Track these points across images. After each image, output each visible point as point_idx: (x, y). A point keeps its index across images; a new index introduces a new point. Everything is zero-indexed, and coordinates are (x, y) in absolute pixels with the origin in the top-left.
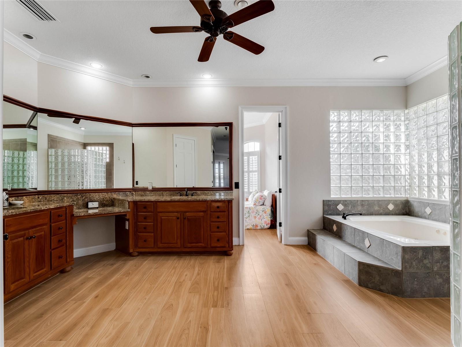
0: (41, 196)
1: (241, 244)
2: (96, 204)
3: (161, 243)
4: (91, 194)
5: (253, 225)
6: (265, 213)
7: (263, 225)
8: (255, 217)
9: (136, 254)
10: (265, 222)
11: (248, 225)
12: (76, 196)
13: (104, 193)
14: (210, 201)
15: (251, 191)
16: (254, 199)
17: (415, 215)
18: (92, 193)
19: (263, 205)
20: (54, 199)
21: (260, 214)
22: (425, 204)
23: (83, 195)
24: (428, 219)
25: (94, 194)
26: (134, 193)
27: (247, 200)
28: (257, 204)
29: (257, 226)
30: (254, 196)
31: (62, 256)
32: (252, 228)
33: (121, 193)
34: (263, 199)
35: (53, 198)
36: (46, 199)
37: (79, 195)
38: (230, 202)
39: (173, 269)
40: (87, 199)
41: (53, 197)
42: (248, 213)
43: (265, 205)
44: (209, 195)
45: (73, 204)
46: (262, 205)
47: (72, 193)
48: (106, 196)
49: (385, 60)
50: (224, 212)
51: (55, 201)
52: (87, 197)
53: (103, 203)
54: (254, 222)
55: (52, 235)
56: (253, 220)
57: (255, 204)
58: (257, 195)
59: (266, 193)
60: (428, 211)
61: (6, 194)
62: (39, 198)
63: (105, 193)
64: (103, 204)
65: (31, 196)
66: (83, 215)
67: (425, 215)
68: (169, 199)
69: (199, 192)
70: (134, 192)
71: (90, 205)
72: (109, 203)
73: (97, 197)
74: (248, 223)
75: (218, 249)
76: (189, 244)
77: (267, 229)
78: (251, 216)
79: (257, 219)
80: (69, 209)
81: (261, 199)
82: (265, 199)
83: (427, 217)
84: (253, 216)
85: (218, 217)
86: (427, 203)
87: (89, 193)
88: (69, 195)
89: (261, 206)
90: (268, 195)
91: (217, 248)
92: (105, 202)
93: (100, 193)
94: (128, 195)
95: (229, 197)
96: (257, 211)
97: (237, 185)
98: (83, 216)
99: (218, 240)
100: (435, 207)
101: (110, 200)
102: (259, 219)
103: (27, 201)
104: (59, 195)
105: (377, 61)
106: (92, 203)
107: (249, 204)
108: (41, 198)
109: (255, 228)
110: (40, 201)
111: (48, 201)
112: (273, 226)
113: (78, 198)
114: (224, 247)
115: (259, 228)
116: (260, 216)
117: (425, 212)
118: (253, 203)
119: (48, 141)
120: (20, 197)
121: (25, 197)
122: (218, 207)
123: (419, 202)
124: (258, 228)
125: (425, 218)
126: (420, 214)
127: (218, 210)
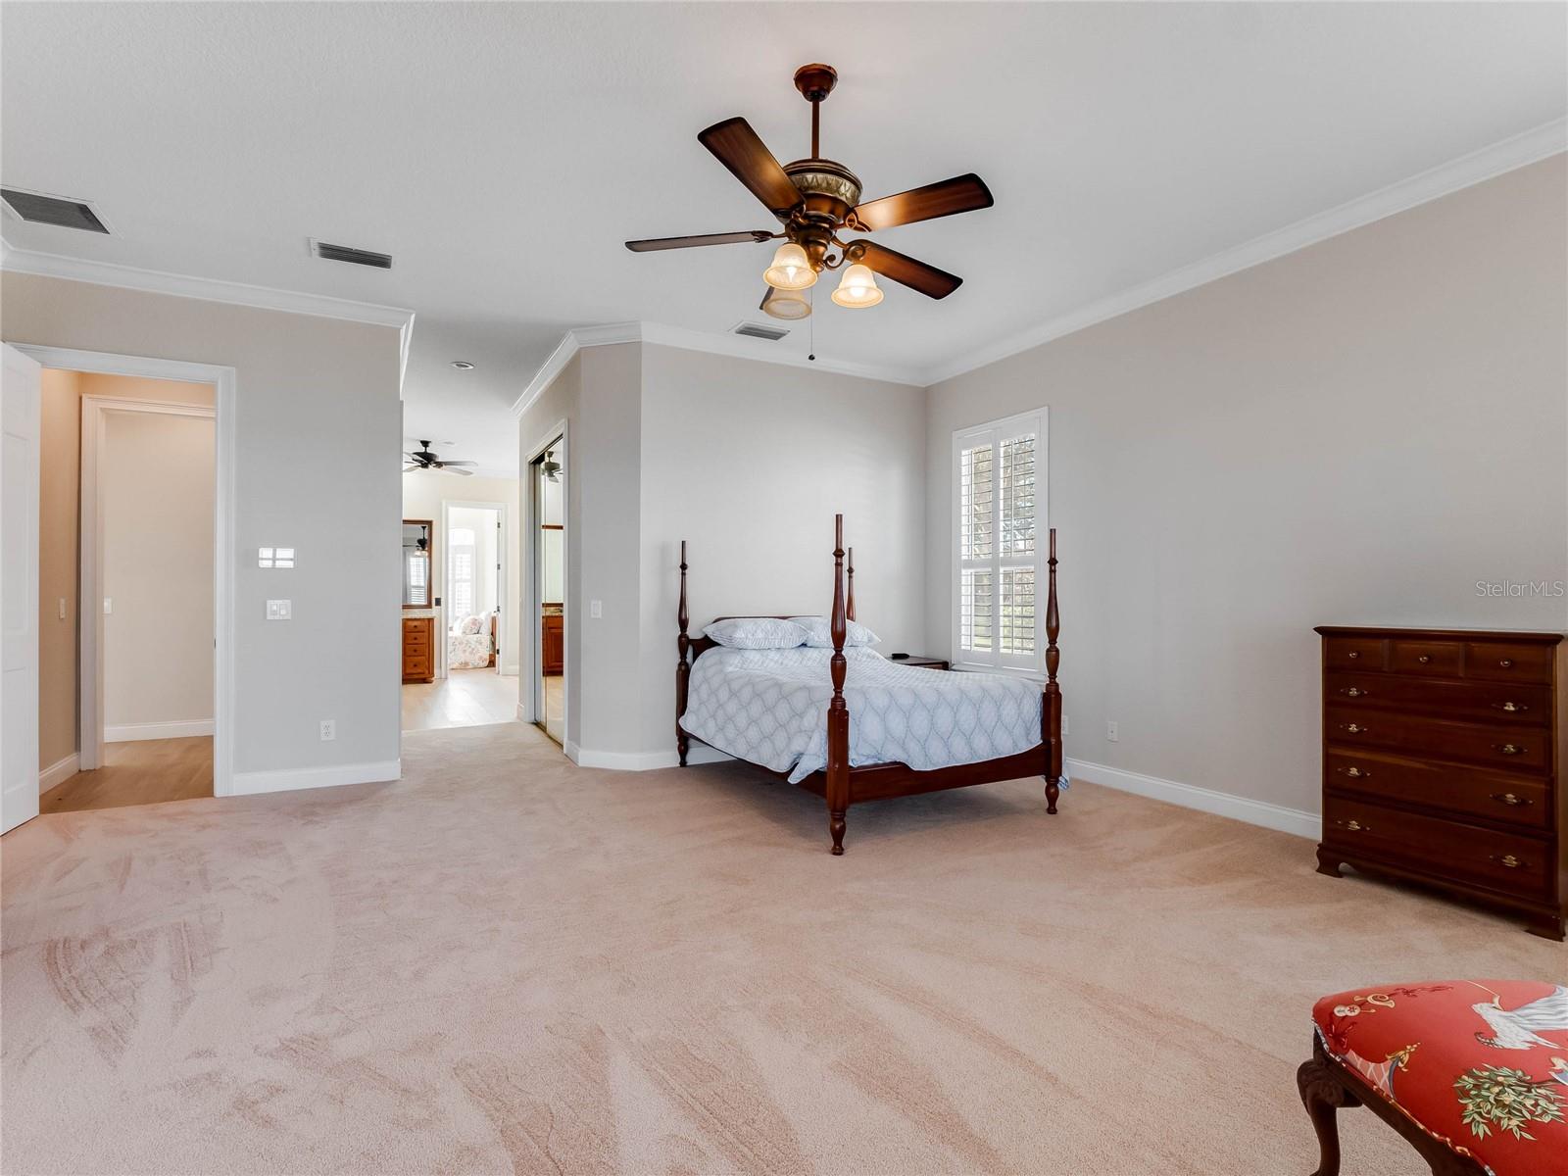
5: (461, 662)
6: (481, 644)
7: (477, 661)
8: (465, 651)
10: (481, 657)
15: (457, 615)
16: (462, 625)
19: (477, 632)
21: (474, 646)
27: (451, 629)
28: (467, 631)
29: (467, 663)
30: (463, 620)
32: (460, 667)
34: (477, 625)
38: (430, 620)
42: (454, 646)
43: (480, 633)
46: (475, 633)
50: (423, 632)
54: (463, 658)
56: (462, 655)
57: (464, 632)
58: (468, 620)
59: (483, 616)
75: (416, 677)
77: (483, 667)
78: (459, 650)
79: (467, 654)
81: (474, 624)
82: (481, 624)
84: (462, 650)
85: (415, 639)
90: (486, 619)
95: (430, 616)
96: (467, 643)
97: (438, 602)
99: (416, 665)
102: (471, 653)
107: (456, 632)
109: (464, 665)
112: (492, 663)
114: (423, 673)
115: (471, 666)
116: (473, 649)
118: (461, 631)
122: (415, 626)
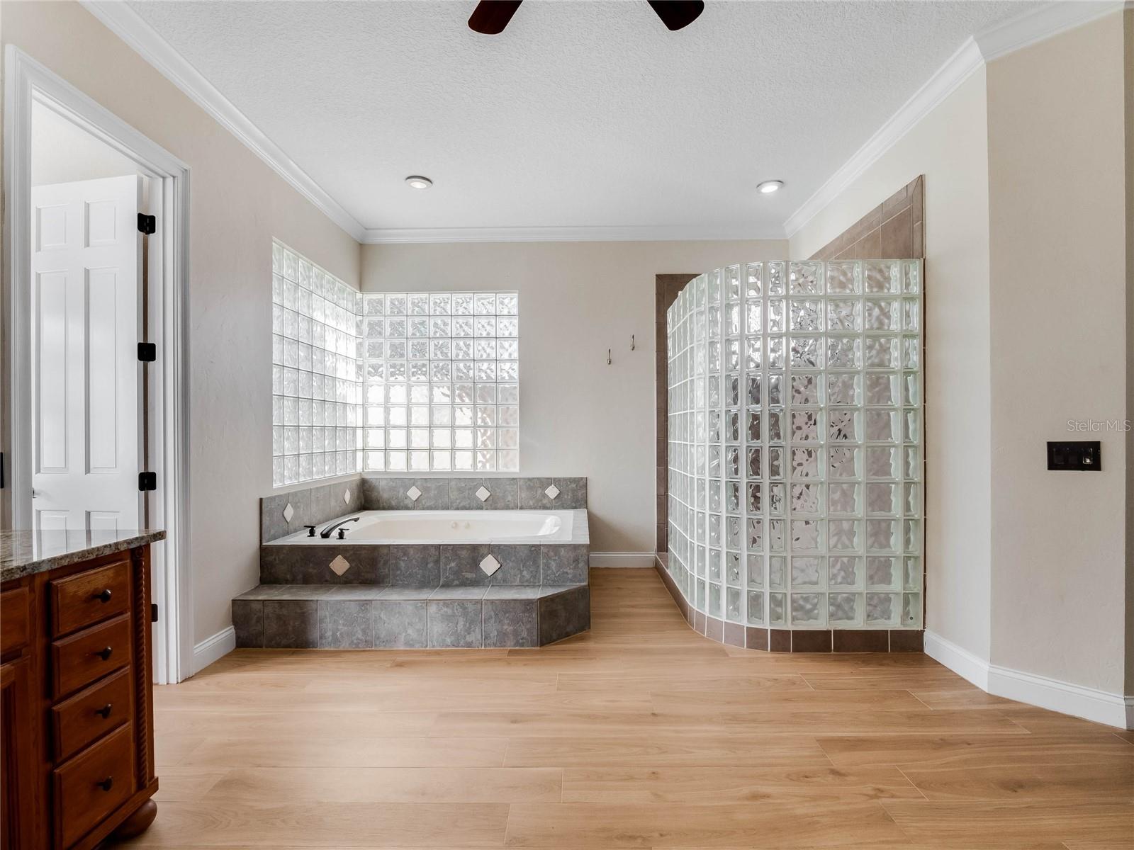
17: (381, 506)
22: (406, 481)
24: (413, 508)
49: (425, 189)
60: (414, 493)
67: (407, 502)
83: (410, 505)
86: (411, 479)
100: (429, 485)
105: (412, 184)
117: (407, 497)
123: (391, 479)
125: (407, 508)
126: (393, 503)
127: (98, 612)
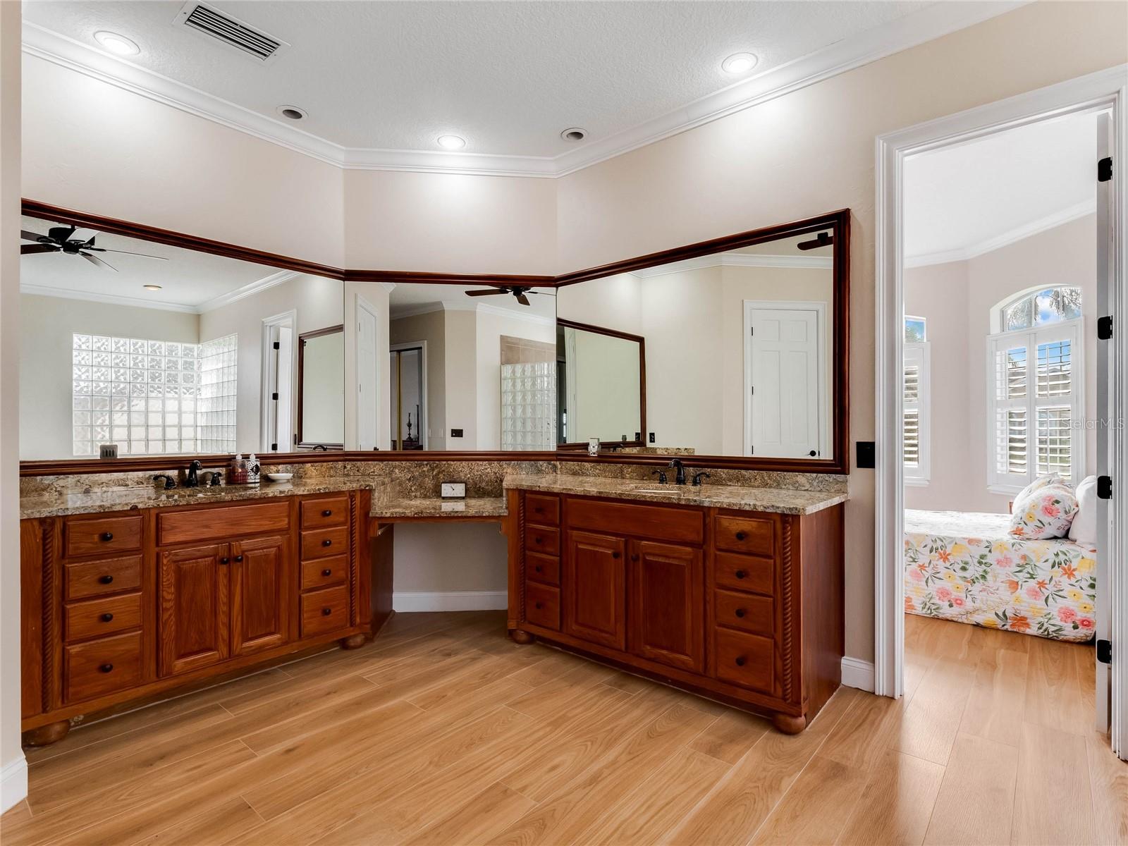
0: (350, 463)
1: (882, 689)
2: (459, 490)
3: (577, 623)
4: (452, 463)
5: (1004, 613)
6: (1070, 573)
7: (1057, 621)
8: (1014, 586)
9: (523, 637)
10: (1069, 613)
11: (976, 611)
12: (419, 467)
13: (481, 463)
14: (717, 511)
18: (453, 460)
19: (1066, 536)
20: (374, 472)
21: (1042, 575)
23: (435, 465)
25: (459, 463)
26: (559, 467)
28: (1029, 530)
29: (1022, 620)
31: (330, 611)
32: (1000, 627)
33: (525, 464)
34: (1062, 515)
35: (372, 470)
36: (358, 471)
37: (427, 465)
38: (789, 520)
39: (549, 724)
40: (444, 475)
41: (372, 467)
42: (980, 563)
43: (1074, 541)
44: (757, 484)
45: (367, 488)
46: (1055, 538)
47: (411, 460)
48: (486, 469)
50: (768, 556)
51: (376, 475)
52: (444, 471)
53: (480, 487)
54: (1007, 603)
55: (302, 558)
56: (1005, 593)
57: (1018, 532)
58: (1030, 496)
61: (256, 458)
62: (345, 467)
63: (484, 463)
64: (479, 490)
65: (325, 464)
66: (388, 515)
68: (596, 490)
69: (723, 473)
70: (558, 463)
71: (447, 490)
72: (495, 488)
73: (467, 470)
74: (978, 604)
75: (743, 695)
76: (648, 647)
77: (1080, 643)
78: (995, 577)
79: (1022, 593)
80: (361, 497)
81: (1048, 511)
82: (1073, 513)
84: (1002, 577)
85: (741, 575)
87: (447, 460)
88: (404, 463)
89: (1053, 543)
91: (740, 690)
92: (484, 484)
93: (474, 463)
94: (543, 468)
96: (1022, 562)
97: (867, 455)
98: (389, 517)
99: (741, 662)
101: (496, 481)
102: (1034, 594)
103: (314, 474)
104: (385, 463)
106: (452, 484)
108: (349, 467)
109: (1012, 625)
110: (348, 475)
111: (363, 475)
113: (424, 471)
114: (765, 692)
115: (1033, 630)
116: (1042, 584)
118: (1009, 527)
119: (502, 350)
120: (297, 465)
121: (309, 465)
122: (741, 536)
124: (1028, 631)
127: (742, 545)
